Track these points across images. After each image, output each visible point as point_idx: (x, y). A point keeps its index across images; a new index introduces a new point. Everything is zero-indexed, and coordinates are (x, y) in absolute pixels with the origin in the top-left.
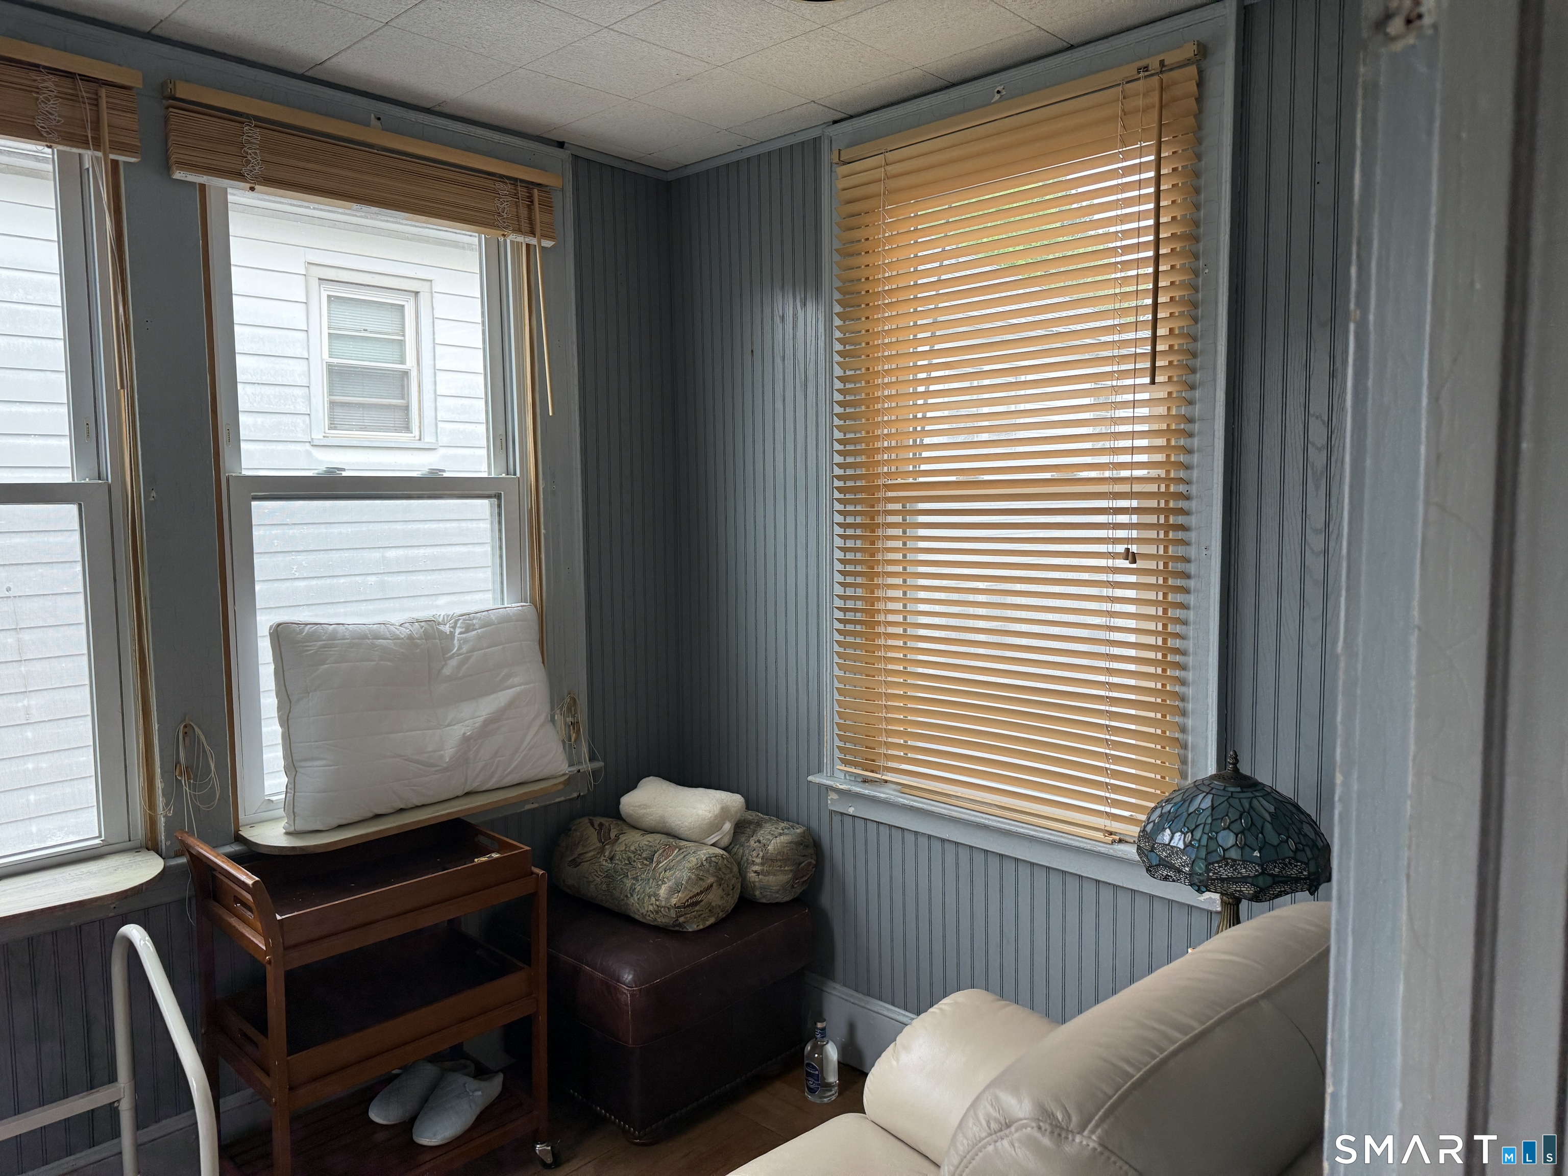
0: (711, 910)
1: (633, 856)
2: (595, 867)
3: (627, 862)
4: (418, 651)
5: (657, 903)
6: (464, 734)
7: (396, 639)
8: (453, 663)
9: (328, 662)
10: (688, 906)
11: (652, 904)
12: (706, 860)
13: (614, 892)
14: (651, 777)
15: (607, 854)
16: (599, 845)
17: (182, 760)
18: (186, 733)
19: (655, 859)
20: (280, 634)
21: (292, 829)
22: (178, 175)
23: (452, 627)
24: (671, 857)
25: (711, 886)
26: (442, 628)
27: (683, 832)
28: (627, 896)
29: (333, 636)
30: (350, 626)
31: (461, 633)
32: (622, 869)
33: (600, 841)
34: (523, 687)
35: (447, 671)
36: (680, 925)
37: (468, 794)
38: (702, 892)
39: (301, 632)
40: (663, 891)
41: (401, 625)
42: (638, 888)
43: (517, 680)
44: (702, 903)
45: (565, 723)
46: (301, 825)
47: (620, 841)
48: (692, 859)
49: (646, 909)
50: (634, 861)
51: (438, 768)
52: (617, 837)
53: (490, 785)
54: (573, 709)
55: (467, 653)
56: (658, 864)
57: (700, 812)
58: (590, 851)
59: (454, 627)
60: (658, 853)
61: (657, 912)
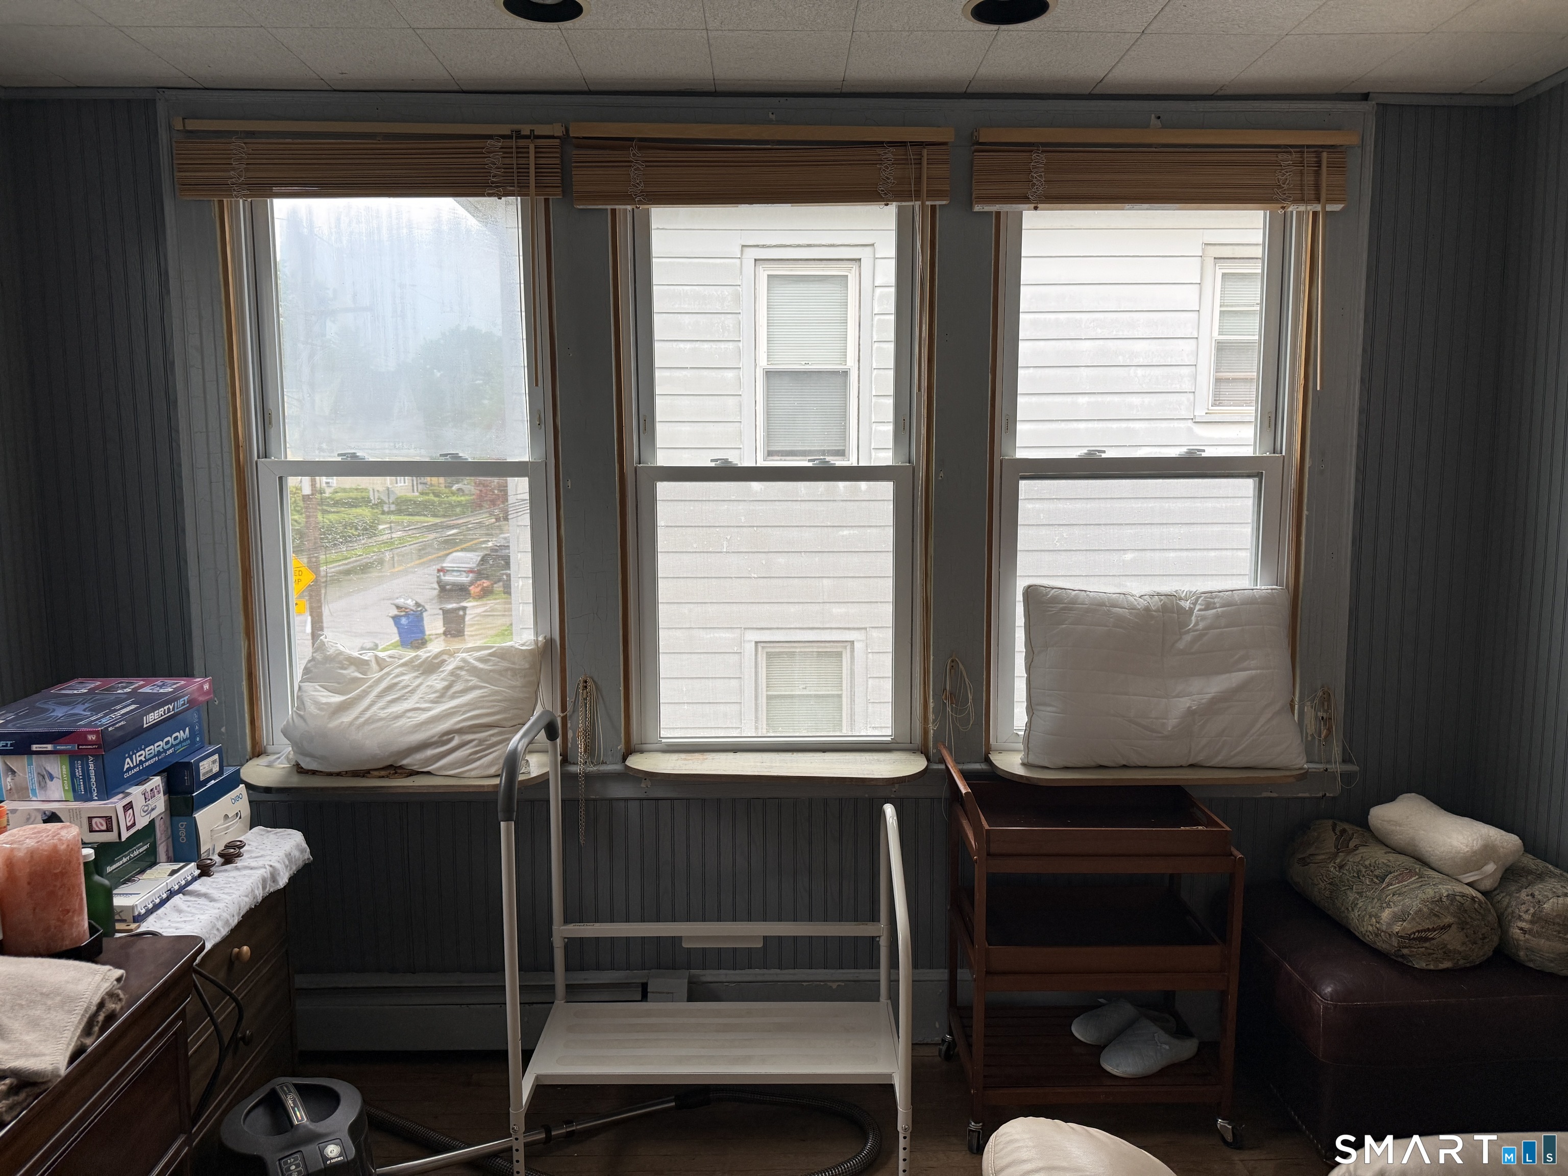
0: (1447, 953)
1: (1364, 870)
2: (1322, 871)
3: (1355, 875)
4: (1153, 622)
5: (1378, 925)
6: (1190, 707)
7: (1133, 609)
8: (1188, 638)
9: (1066, 622)
10: (1414, 939)
11: (1372, 925)
12: (1447, 896)
13: (1336, 900)
14: (1413, 794)
15: (1338, 861)
16: (1333, 850)
17: (948, 688)
18: (952, 666)
19: (1387, 880)
20: (1031, 593)
21: (1026, 761)
22: (977, 208)
23: (1192, 603)
24: (1406, 883)
25: (1450, 926)
26: (1182, 603)
27: (1433, 860)
28: (1348, 909)
29: (1074, 601)
30: (1092, 593)
31: (1200, 610)
32: (1348, 880)
33: (1336, 847)
34: (1258, 671)
35: (1181, 645)
36: (1403, 956)
37: (1192, 766)
38: (1434, 930)
39: (1047, 594)
40: (1386, 915)
41: (1140, 597)
42: (1360, 904)
43: (1253, 663)
44: (1434, 942)
45: (1316, 717)
46: (1032, 760)
47: (1357, 852)
48: (1430, 890)
49: (1365, 928)
50: (1364, 876)
51: (1160, 735)
52: (1356, 847)
53: (1212, 763)
54: (1326, 704)
55: (1203, 630)
56: (1388, 886)
57: (1455, 843)
58: (1322, 854)
59: (1195, 604)
60: (1392, 875)
61: (1377, 935)
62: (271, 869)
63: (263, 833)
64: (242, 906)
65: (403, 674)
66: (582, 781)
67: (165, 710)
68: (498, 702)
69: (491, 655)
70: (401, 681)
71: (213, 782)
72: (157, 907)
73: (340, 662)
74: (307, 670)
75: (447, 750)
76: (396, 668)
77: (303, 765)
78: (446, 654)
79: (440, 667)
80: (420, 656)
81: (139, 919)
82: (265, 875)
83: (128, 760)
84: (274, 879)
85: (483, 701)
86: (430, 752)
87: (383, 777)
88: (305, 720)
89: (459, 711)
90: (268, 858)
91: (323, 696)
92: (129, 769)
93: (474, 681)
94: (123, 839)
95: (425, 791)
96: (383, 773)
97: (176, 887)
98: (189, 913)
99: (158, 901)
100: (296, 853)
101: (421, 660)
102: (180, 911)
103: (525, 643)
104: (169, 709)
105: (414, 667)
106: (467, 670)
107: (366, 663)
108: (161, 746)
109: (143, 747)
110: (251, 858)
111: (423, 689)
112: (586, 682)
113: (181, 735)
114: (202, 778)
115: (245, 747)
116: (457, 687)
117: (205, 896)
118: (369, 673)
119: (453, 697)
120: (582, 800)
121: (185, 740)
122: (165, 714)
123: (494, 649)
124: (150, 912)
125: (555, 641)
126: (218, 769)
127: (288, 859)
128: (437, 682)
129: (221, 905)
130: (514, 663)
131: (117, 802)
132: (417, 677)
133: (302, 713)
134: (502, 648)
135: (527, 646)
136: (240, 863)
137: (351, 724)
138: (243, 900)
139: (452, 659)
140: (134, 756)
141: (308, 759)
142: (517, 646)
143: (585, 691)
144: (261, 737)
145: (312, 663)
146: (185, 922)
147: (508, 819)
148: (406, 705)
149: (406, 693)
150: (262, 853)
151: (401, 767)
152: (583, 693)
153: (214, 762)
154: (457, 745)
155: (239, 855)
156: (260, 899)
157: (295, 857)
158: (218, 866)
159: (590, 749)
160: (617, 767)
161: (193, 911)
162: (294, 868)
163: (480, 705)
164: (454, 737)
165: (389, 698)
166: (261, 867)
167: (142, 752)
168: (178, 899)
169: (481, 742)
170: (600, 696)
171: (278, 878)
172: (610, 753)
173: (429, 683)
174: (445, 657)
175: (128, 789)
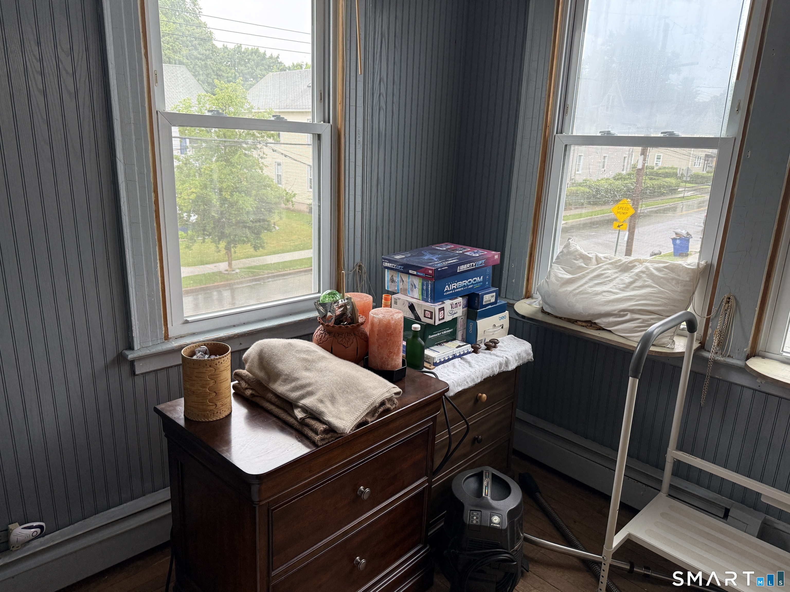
62: (506, 359)
63: (513, 339)
64: (484, 374)
65: (608, 269)
66: (710, 364)
67: (470, 265)
68: (661, 299)
69: (665, 267)
70: (605, 273)
71: (490, 307)
72: (445, 361)
73: (575, 256)
74: (558, 258)
75: (622, 321)
76: (605, 265)
77: (544, 308)
78: (638, 262)
79: (631, 269)
80: (622, 260)
81: (436, 364)
82: (502, 361)
83: (447, 286)
84: (507, 364)
85: (652, 296)
86: (611, 319)
87: (583, 326)
88: (548, 284)
89: (635, 299)
90: (507, 353)
91: (560, 273)
92: (447, 291)
93: (650, 282)
94: (436, 325)
95: (604, 341)
96: (584, 324)
97: (458, 354)
98: (458, 369)
99: (447, 358)
100: (524, 355)
101: (622, 263)
102: (455, 367)
103: (691, 264)
104: (473, 265)
105: (616, 266)
106: (647, 274)
107: (590, 259)
108: (466, 283)
109: (456, 282)
110: (500, 350)
111: (617, 280)
112: (729, 298)
113: (478, 279)
114: (484, 303)
115: (522, 292)
116: (638, 284)
117: (469, 363)
118: (589, 265)
119: (633, 289)
120: (708, 377)
121: (479, 282)
122: (470, 267)
123: (667, 264)
124: (441, 363)
125: (714, 266)
126: (494, 300)
127: (518, 356)
128: (627, 278)
129: (473, 370)
130: (679, 276)
131: (437, 306)
132: (616, 273)
133: (548, 280)
134: (674, 265)
135: (691, 266)
136: (494, 351)
137: (571, 292)
138: (485, 371)
139: (641, 266)
140: (451, 285)
141: (547, 306)
142: (684, 265)
143: (727, 305)
144: (531, 288)
145: (561, 254)
146: (453, 373)
147: (635, 377)
148: (605, 288)
149: (607, 281)
150: (506, 349)
151: (595, 323)
152: (725, 306)
153: (492, 296)
154: (629, 319)
155: (495, 347)
156: (496, 373)
157: (523, 356)
158: (483, 349)
159: (721, 344)
160: (739, 363)
161: (460, 369)
162: (521, 362)
163: (649, 298)
164: (628, 314)
165: (596, 282)
166: (501, 357)
167: (456, 284)
168: (456, 361)
169: (644, 321)
170: (738, 311)
171: (509, 365)
172: (737, 351)
173: (622, 278)
174: (636, 263)
175: (445, 300)
